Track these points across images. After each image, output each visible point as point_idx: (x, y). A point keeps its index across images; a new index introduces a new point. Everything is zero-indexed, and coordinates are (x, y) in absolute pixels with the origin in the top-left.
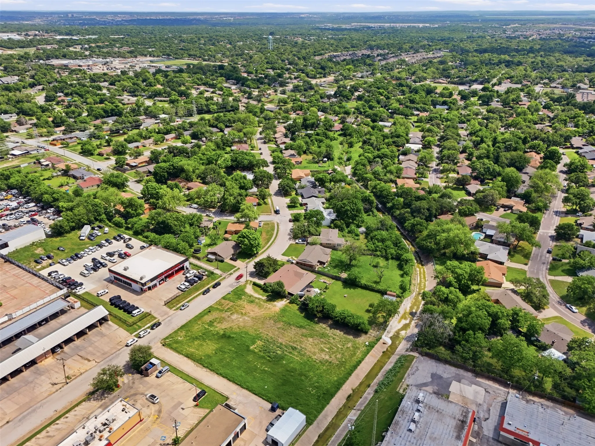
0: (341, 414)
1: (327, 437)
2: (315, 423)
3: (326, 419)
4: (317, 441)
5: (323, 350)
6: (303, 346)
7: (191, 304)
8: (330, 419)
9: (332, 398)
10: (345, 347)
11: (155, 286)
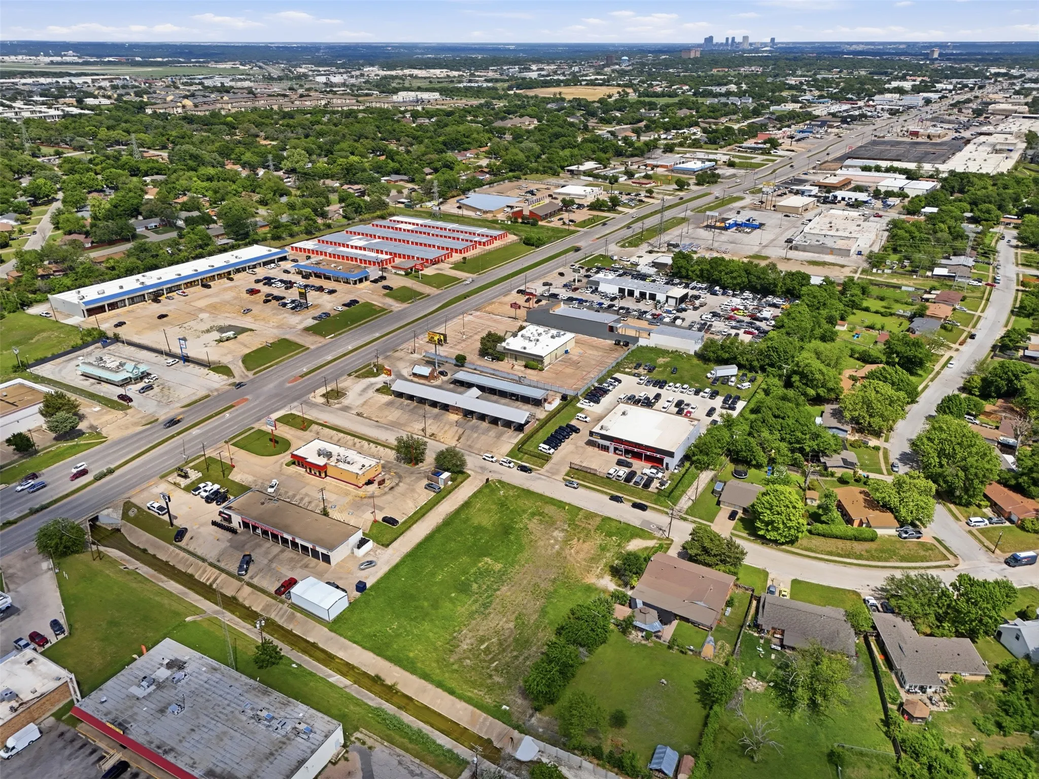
0: (347, 669)
1: (312, 653)
2: (333, 634)
3: (340, 649)
4: (308, 642)
5: (482, 641)
6: (492, 616)
7: (581, 490)
8: (340, 654)
9: (375, 653)
10: (493, 673)
11: (606, 449)
